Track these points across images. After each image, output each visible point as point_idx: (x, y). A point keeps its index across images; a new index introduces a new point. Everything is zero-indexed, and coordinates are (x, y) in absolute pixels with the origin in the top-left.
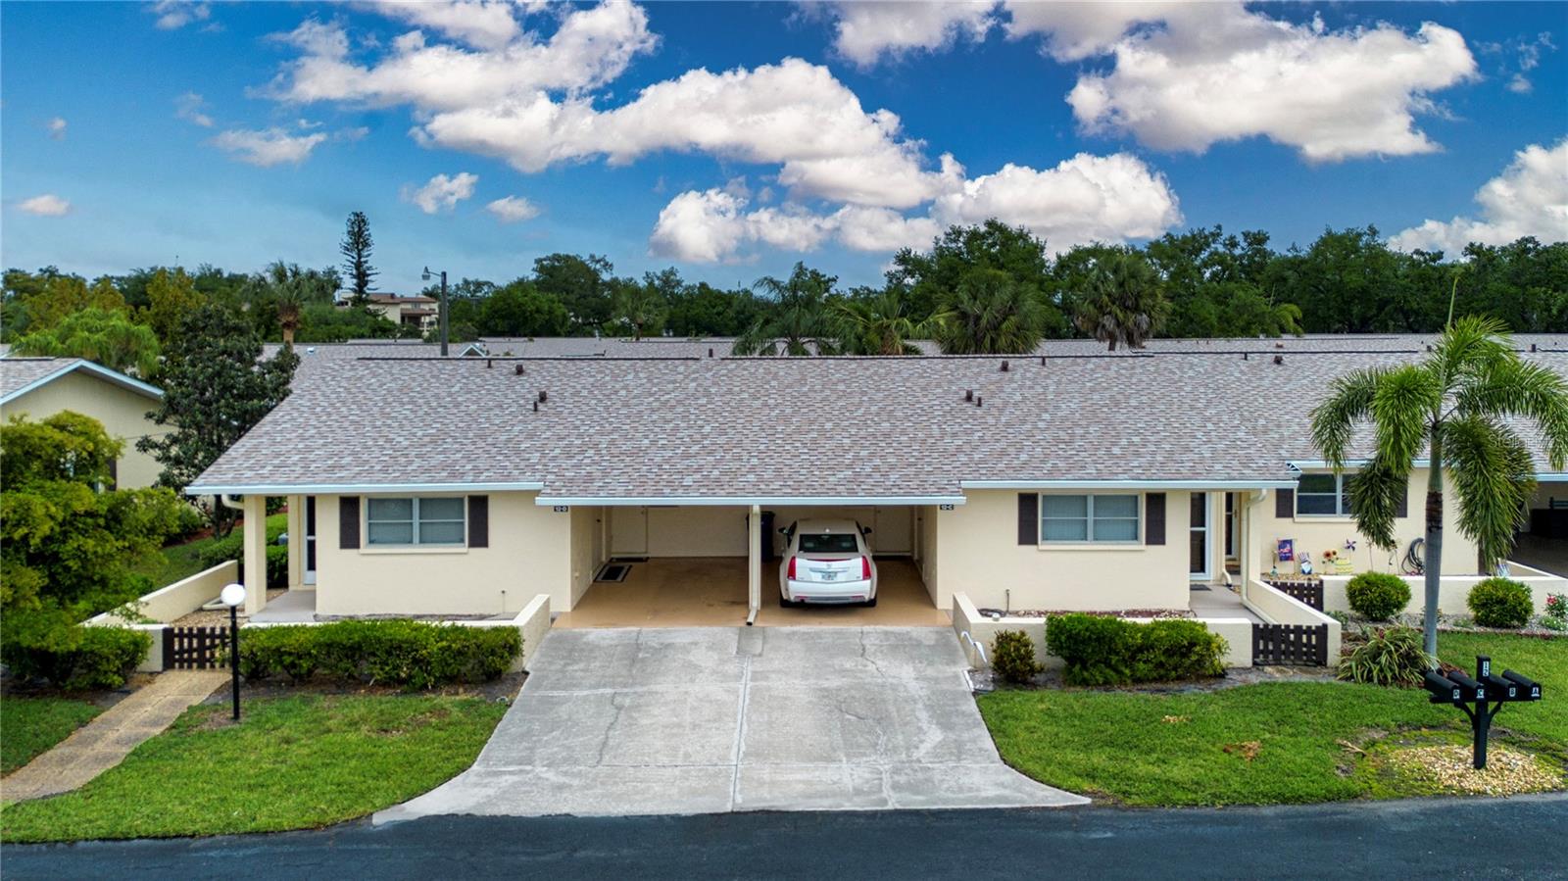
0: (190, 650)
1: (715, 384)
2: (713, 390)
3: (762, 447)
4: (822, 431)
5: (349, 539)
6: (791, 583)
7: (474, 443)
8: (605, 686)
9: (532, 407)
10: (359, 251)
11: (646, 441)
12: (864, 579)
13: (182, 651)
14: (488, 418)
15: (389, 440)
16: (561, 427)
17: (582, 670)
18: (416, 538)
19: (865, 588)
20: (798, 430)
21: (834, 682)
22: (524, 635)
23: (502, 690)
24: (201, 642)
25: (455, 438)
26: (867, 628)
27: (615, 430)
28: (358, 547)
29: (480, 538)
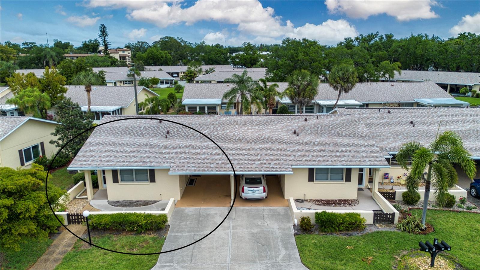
0: (75, 219)
1: (219, 126)
2: (219, 129)
3: (234, 152)
4: (251, 145)
5: (115, 180)
6: (243, 194)
7: (149, 151)
8: (191, 232)
9: (165, 136)
10: (104, 37)
11: (199, 150)
12: (264, 193)
13: (73, 220)
14: (152, 140)
15: (124, 150)
16: (174, 144)
17: (185, 225)
18: (135, 179)
20: (244, 146)
21: (255, 230)
22: (168, 216)
23: (162, 232)
24: (78, 217)
25: (143, 149)
26: (265, 208)
27: (190, 145)
28: (118, 182)
29: (153, 180)
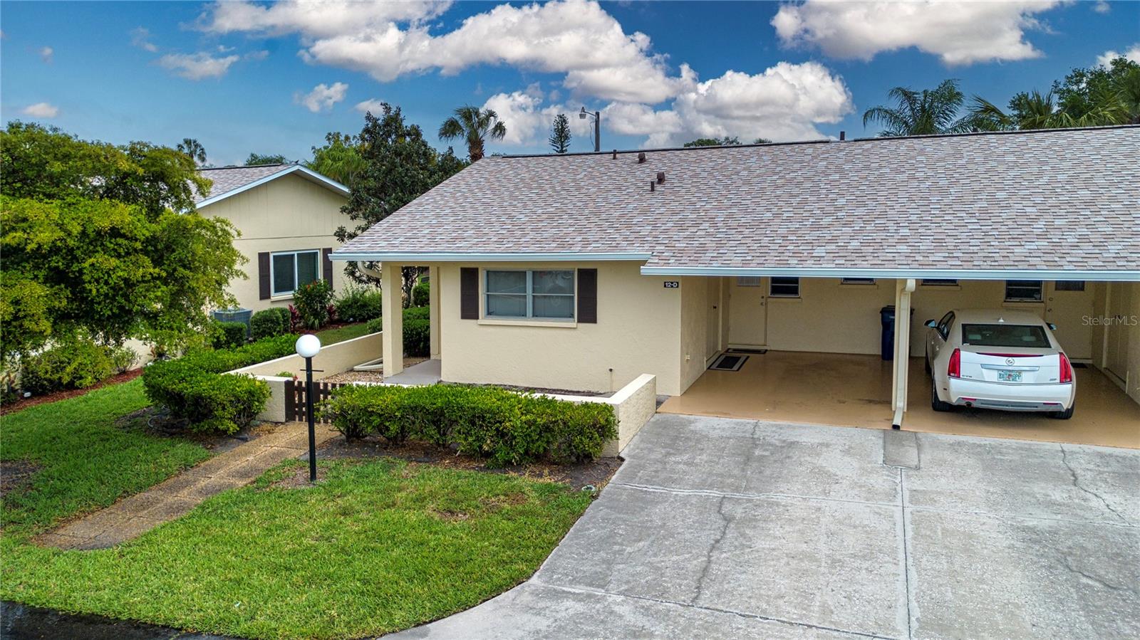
3: (914, 218)
4: (992, 200)
5: (469, 311)
6: (954, 382)
7: (588, 219)
8: (711, 486)
9: (649, 188)
10: (562, 142)
11: (769, 214)
12: (1062, 382)
13: (301, 404)
14: (606, 198)
15: (511, 217)
16: (677, 204)
17: (685, 464)
18: (529, 311)
19: (1063, 394)
20: (959, 200)
23: (590, 476)
25: (571, 215)
26: (1068, 446)
27: (735, 204)
28: (477, 318)
29: (588, 314)
